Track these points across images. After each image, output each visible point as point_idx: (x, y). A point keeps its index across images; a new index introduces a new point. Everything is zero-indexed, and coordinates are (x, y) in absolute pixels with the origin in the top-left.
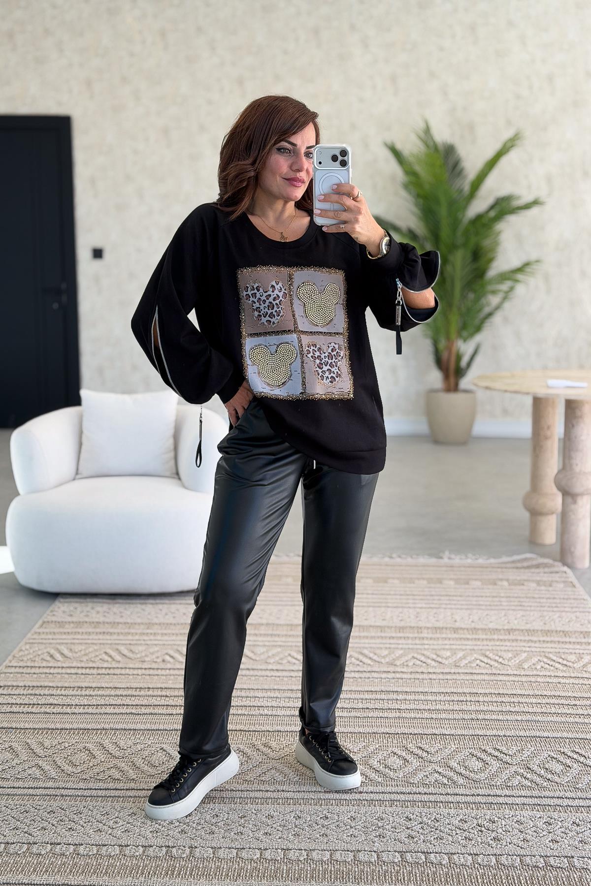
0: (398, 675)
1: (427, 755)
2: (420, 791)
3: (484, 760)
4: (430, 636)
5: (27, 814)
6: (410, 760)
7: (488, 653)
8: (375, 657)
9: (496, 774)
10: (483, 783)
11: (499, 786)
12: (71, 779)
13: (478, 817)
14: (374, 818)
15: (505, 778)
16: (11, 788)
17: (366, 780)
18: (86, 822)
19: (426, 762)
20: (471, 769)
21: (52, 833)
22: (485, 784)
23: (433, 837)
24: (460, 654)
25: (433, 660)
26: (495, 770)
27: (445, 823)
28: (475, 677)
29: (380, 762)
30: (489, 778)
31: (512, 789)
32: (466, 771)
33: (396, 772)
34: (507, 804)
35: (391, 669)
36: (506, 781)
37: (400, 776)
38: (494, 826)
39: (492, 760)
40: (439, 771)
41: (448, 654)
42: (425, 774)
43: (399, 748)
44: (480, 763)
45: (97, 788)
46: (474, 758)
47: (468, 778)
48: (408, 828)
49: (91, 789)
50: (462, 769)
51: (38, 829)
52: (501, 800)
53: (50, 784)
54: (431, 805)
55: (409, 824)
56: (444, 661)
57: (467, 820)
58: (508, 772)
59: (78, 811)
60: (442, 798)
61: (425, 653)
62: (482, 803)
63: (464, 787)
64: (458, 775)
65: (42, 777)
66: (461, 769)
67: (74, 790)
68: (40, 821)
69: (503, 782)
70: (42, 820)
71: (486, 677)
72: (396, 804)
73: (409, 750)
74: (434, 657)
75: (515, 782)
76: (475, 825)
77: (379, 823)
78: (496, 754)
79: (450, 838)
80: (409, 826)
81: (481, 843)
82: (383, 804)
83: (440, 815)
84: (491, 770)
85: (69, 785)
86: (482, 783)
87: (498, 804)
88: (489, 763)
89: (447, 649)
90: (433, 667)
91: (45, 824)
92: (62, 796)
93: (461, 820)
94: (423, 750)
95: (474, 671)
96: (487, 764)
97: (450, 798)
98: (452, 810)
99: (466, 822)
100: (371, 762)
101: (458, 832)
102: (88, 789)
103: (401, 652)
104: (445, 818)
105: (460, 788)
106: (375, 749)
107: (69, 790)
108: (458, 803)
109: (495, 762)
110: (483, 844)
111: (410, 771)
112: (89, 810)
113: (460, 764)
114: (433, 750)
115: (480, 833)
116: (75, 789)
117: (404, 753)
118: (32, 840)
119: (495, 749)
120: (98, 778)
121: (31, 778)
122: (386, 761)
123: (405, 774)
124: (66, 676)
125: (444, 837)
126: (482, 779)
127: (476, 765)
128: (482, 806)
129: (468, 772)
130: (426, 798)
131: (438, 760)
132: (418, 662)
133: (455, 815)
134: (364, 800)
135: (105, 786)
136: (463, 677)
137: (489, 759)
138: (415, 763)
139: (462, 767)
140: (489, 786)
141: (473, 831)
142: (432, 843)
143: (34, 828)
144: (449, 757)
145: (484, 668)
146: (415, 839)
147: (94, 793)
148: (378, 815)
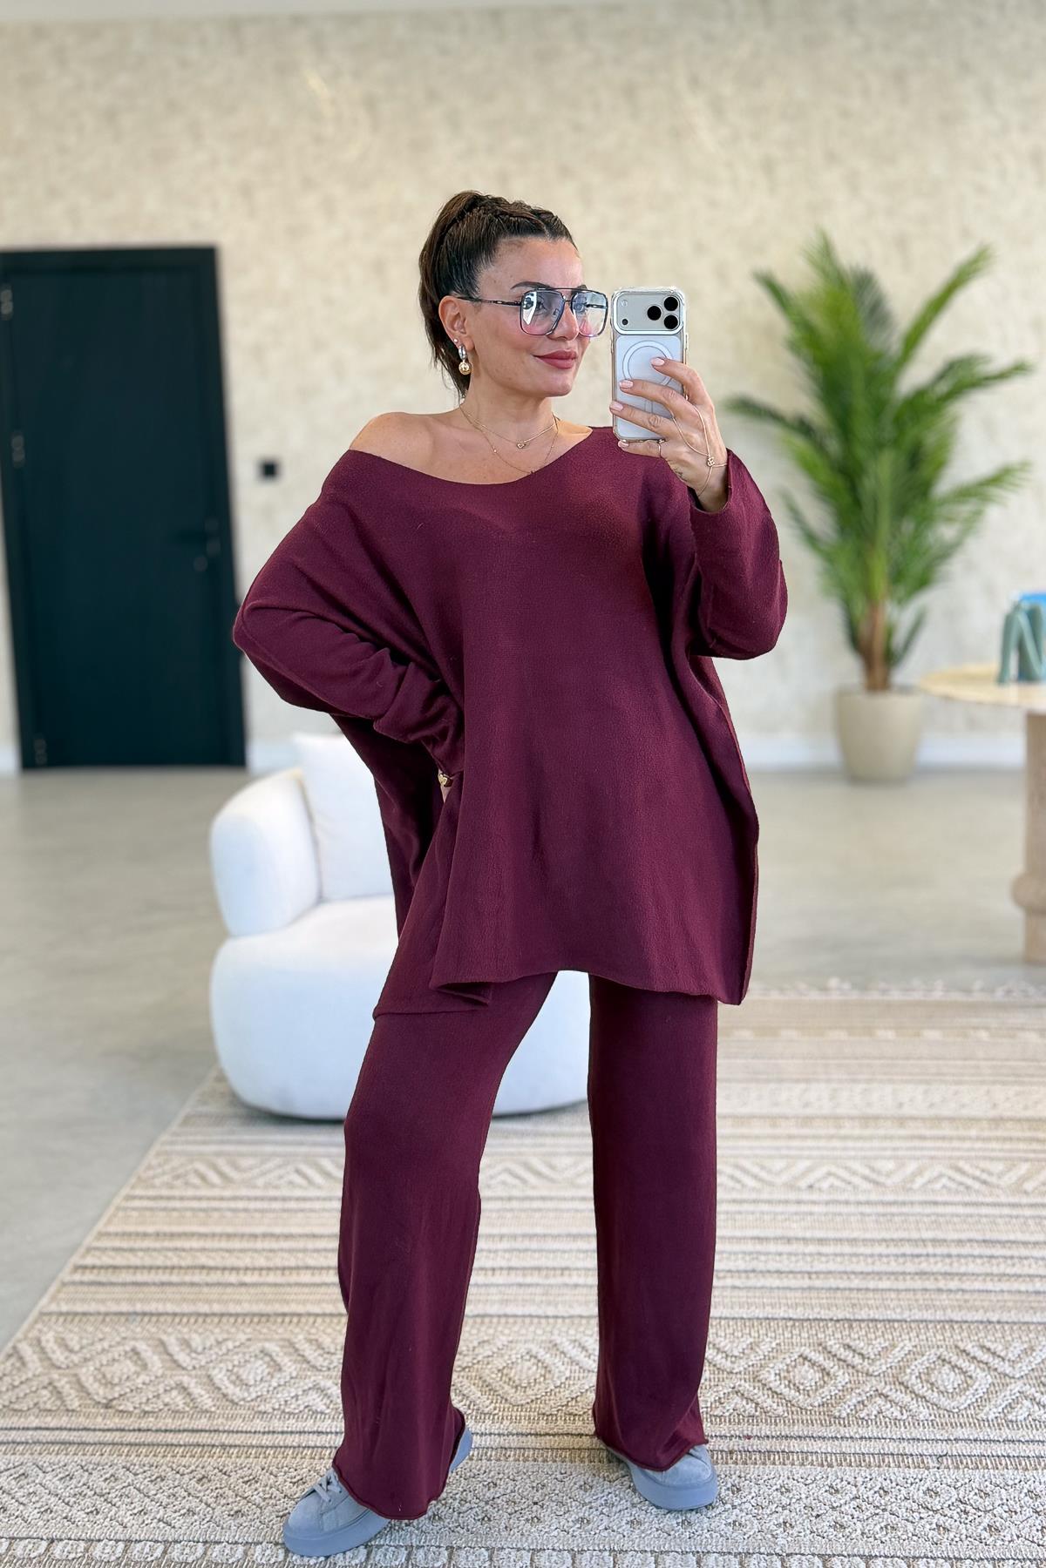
0: (804, 1208)
1: (861, 1361)
2: (852, 1434)
3: (964, 1370)
4: (857, 1132)
5: (162, 1484)
6: (832, 1371)
7: (961, 1164)
8: (763, 1174)
9: (986, 1396)
10: (965, 1416)
11: (992, 1420)
12: (240, 1412)
13: (959, 1484)
14: (775, 1488)
15: (1003, 1406)
16: (134, 1430)
17: (756, 1411)
18: (265, 1498)
19: (860, 1374)
20: (942, 1388)
21: (205, 1521)
22: (968, 1416)
23: (879, 1526)
24: (912, 1167)
25: (866, 1178)
26: (985, 1390)
27: (899, 1497)
28: (940, 1209)
29: (779, 1375)
30: (975, 1404)
31: (1017, 1426)
32: (933, 1391)
33: (809, 1395)
34: (1009, 1456)
35: (792, 1196)
36: (1006, 1411)
37: (816, 1404)
38: (987, 1503)
39: (978, 1370)
40: (884, 1392)
41: (890, 1165)
42: (859, 1399)
43: (812, 1348)
44: (958, 1376)
45: (285, 1429)
46: (947, 1366)
47: (936, 1405)
48: (833, 1508)
49: (274, 1432)
50: (925, 1388)
51: (182, 1512)
52: (999, 1449)
53: (203, 1423)
54: (872, 1459)
55: (837, 1500)
56: (882, 1179)
57: (938, 1490)
58: (1008, 1393)
59: (251, 1477)
60: (892, 1447)
61: (850, 1164)
62: (964, 1456)
63: (930, 1424)
64: (919, 1399)
65: (187, 1409)
66: (923, 1387)
67: (244, 1435)
68: (184, 1498)
69: (999, 1413)
70: (189, 1494)
71: (961, 1210)
72: (810, 1458)
73: (830, 1352)
74: (867, 1172)
75: (1020, 1413)
76: (953, 1500)
77: (783, 1498)
78: (985, 1357)
79: (910, 1527)
80: (835, 1505)
81: (967, 1537)
82: (788, 1459)
83: (888, 1481)
84: (977, 1390)
85: (237, 1424)
86: (963, 1415)
87: (993, 1456)
88: (974, 1375)
89: (889, 1158)
90: (865, 1191)
91: (194, 1503)
92: (223, 1446)
93: (928, 1489)
94: (854, 1351)
95: (939, 1199)
96: (971, 1377)
97: (909, 1448)
98: (912, 1470)
99: (936, 1493)
100: (764, 1375)
101: (922, 1515)
102: (269, 1432)
103: (807, 1163)
104: (899, 1487)
105: (923, 1424)
106: (770, 1350)
107: (235, 1435)
108: (921, 1455)
109: (984, 1374)
110: (969, 1539)
111: (833, 1394)
112: (271, 1474)
113: (921, 1378)
114: (870, 1351)
115: (964, 1516)
116: (246, 1432)
117: (821, 1358)
118: (171, 1535)
119: (982, 1347)
120: (287, 1410)
121: (169, 1410)
122: (791, 1374)
123: (824, 1400)
124: (229, 1214)
125: (899, 1525)
126: (962, 1407)
127: (950, 1379)
128: (965, 1462)
129: (936, 1394)
130: (865, 1447)
131: (880, 1371)
132: (837, 1183)
133: (917, 1480)
134: (754, 1451)
135: (300, 1426)
136: (918, 1209)
137: (971, 1368)
138: (843, 1377)
139: (925, 1384)
140: (976, 1421)
141: (949, 1513)
142: (877, 1536)
143: (175, 1512)
144: (901, 1364)
145: (957, 1192)
146: (847, 1530)
147: (279, 1440)
148: (780, 1481)
